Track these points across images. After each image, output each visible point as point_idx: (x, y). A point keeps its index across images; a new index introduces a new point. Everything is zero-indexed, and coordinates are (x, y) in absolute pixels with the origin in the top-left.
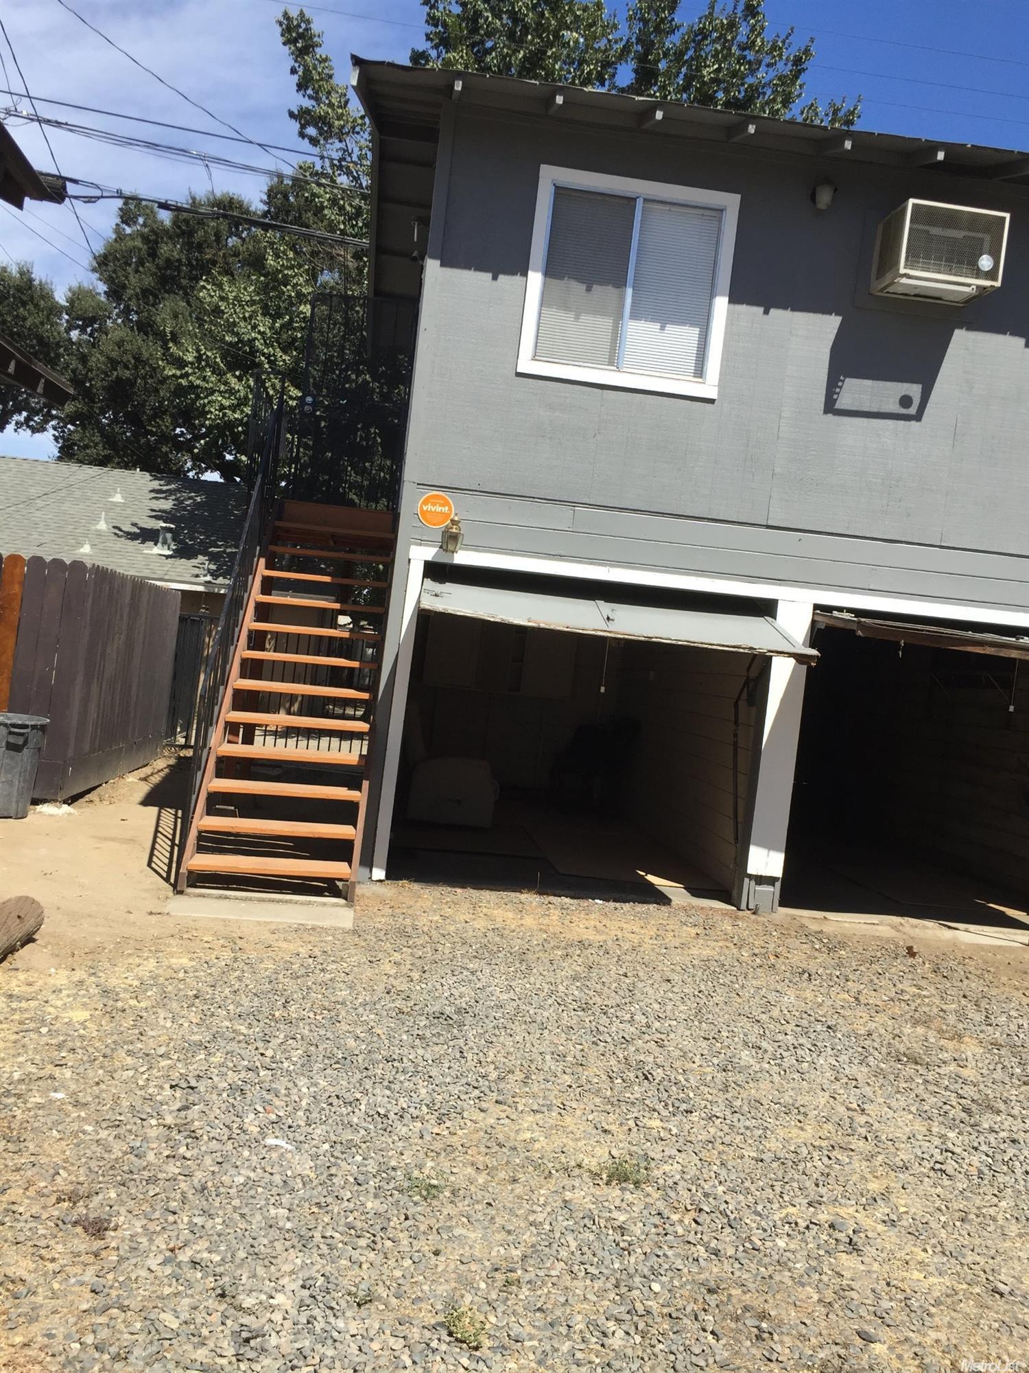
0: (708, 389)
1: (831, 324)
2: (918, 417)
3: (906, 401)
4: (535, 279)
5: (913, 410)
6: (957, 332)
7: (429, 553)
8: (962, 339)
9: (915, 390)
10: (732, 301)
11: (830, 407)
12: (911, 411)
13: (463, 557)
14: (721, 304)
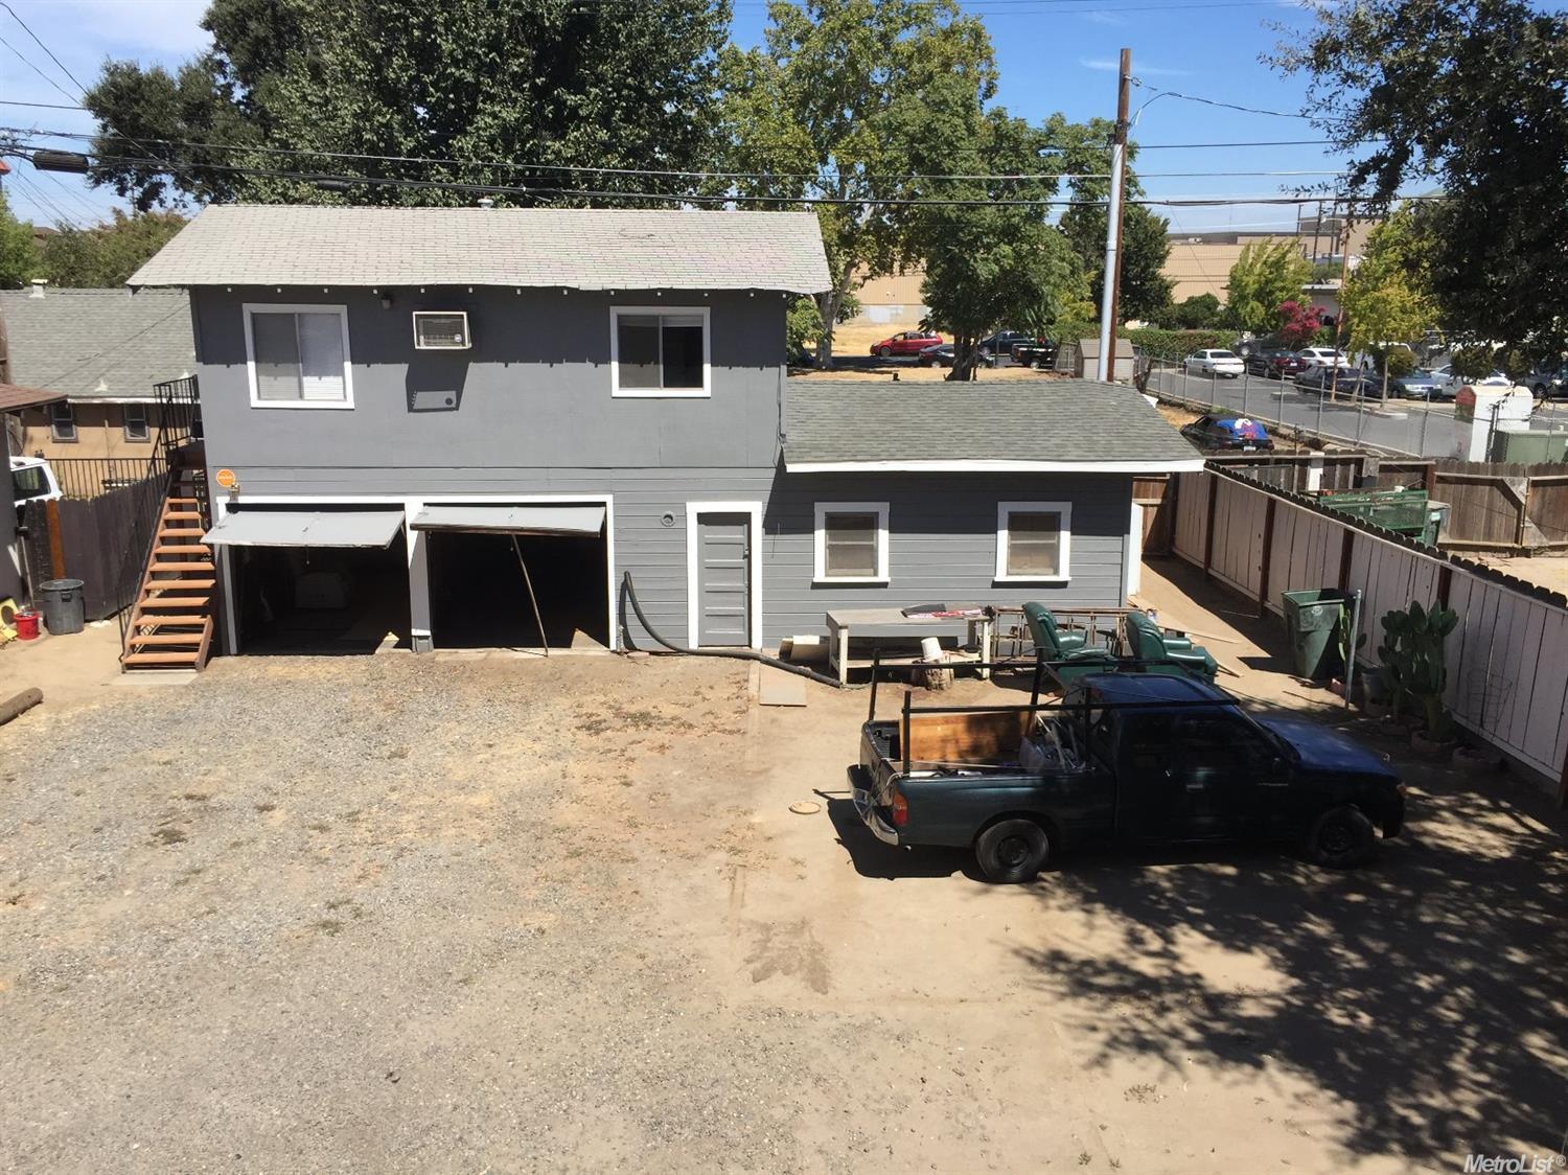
0: (350, 404)
1: (404, 368)
2: (457, 408)
3: (449, 401)
4: (251, 365)
5: (453, 405)
6: (471, 364)
7: (226, 499)
8: (473, 367)
9: (452, 395)
10: (353, 363)
11: (411, 409)
12: (452, 406)
13: (242, 500)
14: (348, 365)
